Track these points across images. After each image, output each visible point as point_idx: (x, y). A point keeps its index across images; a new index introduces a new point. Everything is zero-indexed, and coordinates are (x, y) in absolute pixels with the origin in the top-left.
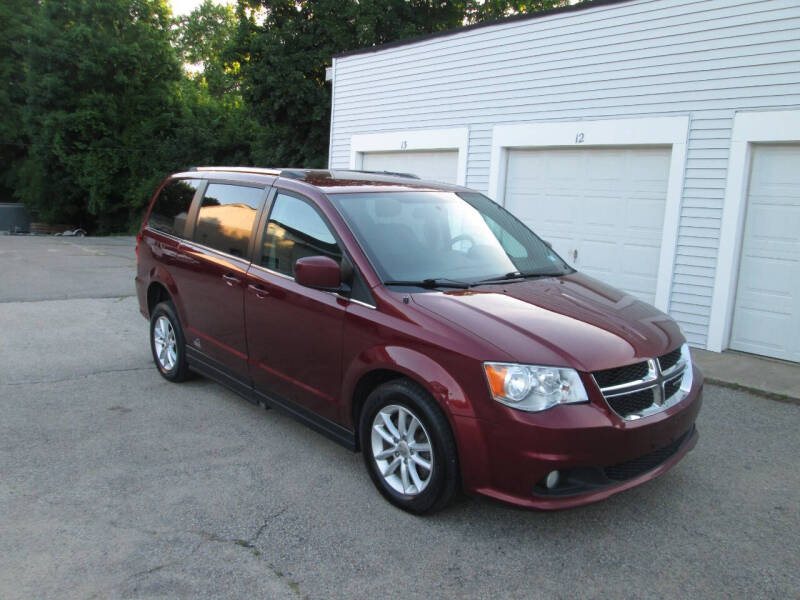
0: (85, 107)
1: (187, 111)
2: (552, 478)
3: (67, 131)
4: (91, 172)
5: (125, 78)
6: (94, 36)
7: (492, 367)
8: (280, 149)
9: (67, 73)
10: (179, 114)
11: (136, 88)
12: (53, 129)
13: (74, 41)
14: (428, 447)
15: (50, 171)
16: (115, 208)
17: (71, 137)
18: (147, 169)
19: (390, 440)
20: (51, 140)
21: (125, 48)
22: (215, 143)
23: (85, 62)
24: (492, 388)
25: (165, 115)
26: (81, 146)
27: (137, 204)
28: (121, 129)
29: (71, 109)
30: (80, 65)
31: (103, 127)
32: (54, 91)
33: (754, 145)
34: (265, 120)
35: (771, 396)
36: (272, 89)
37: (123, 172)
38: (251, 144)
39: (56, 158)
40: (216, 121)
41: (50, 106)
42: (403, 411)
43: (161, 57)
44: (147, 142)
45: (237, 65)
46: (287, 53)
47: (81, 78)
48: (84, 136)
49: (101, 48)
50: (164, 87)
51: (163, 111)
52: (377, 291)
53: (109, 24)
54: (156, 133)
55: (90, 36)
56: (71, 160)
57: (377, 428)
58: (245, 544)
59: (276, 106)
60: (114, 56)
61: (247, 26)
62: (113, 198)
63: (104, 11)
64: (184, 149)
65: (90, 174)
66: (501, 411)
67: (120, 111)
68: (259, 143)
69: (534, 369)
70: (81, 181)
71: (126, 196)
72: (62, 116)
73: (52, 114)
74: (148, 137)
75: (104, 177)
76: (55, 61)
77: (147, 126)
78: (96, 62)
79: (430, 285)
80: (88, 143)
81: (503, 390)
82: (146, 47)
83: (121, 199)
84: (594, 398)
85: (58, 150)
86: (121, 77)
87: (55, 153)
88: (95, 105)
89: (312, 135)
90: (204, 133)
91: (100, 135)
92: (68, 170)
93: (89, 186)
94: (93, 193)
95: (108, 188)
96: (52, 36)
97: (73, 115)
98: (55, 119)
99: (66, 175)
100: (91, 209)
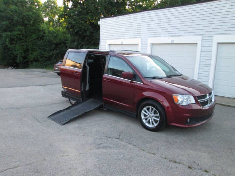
0: (15, 31)
1: (46, 32)
2: (189, 120)
3: (10, 38)
4: (18, 50)
5: (28, 22)
6: (19, 10)
7: (174, 96)
8: (76, 43)
9: (10, 20)
10: (44, 33)
11: (31, 25)
12: (6, 38)
13: (12, 11)
14: (158, 115)
15: (5, 50)
16: (25, 60)
17: (12, 40)
18: (34, 49)
19: (147, 114)
20: (6, 41)
21: (28, 13)
22: (55, 41)
23: (16, 18)
24: (175, 100)
25: (40, 33)
26: (15, 42)
27: (32, 59)
28: (26, 37)
29: (11, 31)
30: (15, 19)
31: (21, 37)
32: (6, 26)
33: (218, 43)
34: (72, 35)
35: (225, 105)
36: (74, 26)
37: (27, 50)
38: (66, 42)
39: (7, 46)
40: (55, 35)
41: (5, 31)
42: (151, 107)
43: (38, 16)
44: (34, 41)
45: (63, 19)
46: (79, 16)
47: (14, 22)
48: (16, 39)
49: (20, 14)
50: (39, 25)
51: (39, 32)
52: (143, 80)
53: (22, 6)
54: (37, 38)
55: (17, 10)
56: (12, 46)
57: (143, 112)
58: (118, 138)
59: (76, 31)
60: (24, 16)
61: (66, 7)
62: (24, 58)
63: (21, 2)
64: (46, 43)
65: (17, 51)
66: (177, 105)
67: (26, 32)
68: (69, 41)
69: (184, 96)
70: (15, 53)
71: (29, 57)
72: (9, 33)
73: (6, 33)
74: (35, 40)
75: (22, 51)
76: (6, 17)
77: (34, 36)
78: (19, 17)
79: (154, 78)
80: (17, 41)
81: (177, 100)
82: (34, 13)
83: (27, 58)
84: (197, 102)
85: (8, 43)
86: (26, 22)
87: (7, 44)
88: (19, 30)
89: (86, 39)
90: (52, 38)
91: (20, 39)
92: (11, 49)
93: (17, 54)
94: (18, 56)
95: (23, 54)
96: (5, 10)
97: (12, 33)
98: (7, 34)
99: (10, 51)
100: (18, 61)
